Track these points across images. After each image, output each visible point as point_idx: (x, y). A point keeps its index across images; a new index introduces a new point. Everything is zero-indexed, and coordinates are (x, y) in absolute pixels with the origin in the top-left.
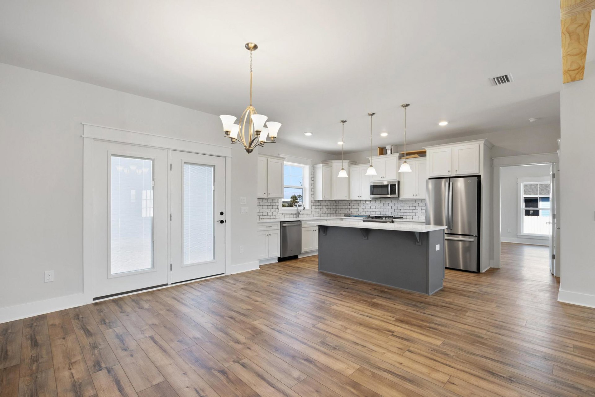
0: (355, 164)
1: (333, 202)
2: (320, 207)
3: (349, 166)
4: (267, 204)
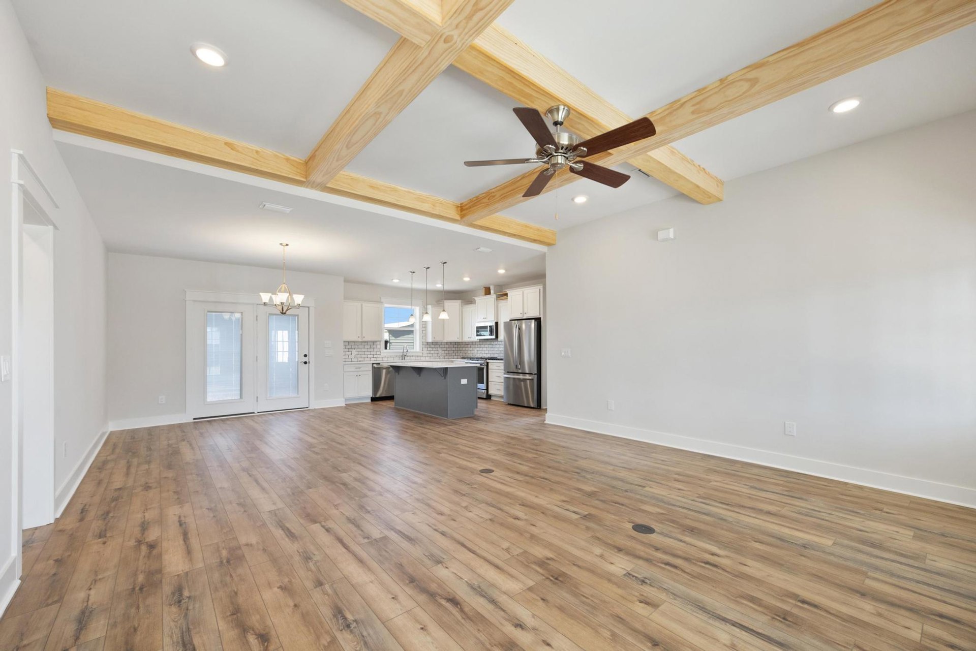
0: (471, 304)
1: (452, 344)
2: (435, 349)
3: (462, 307)
4: (366, 347)
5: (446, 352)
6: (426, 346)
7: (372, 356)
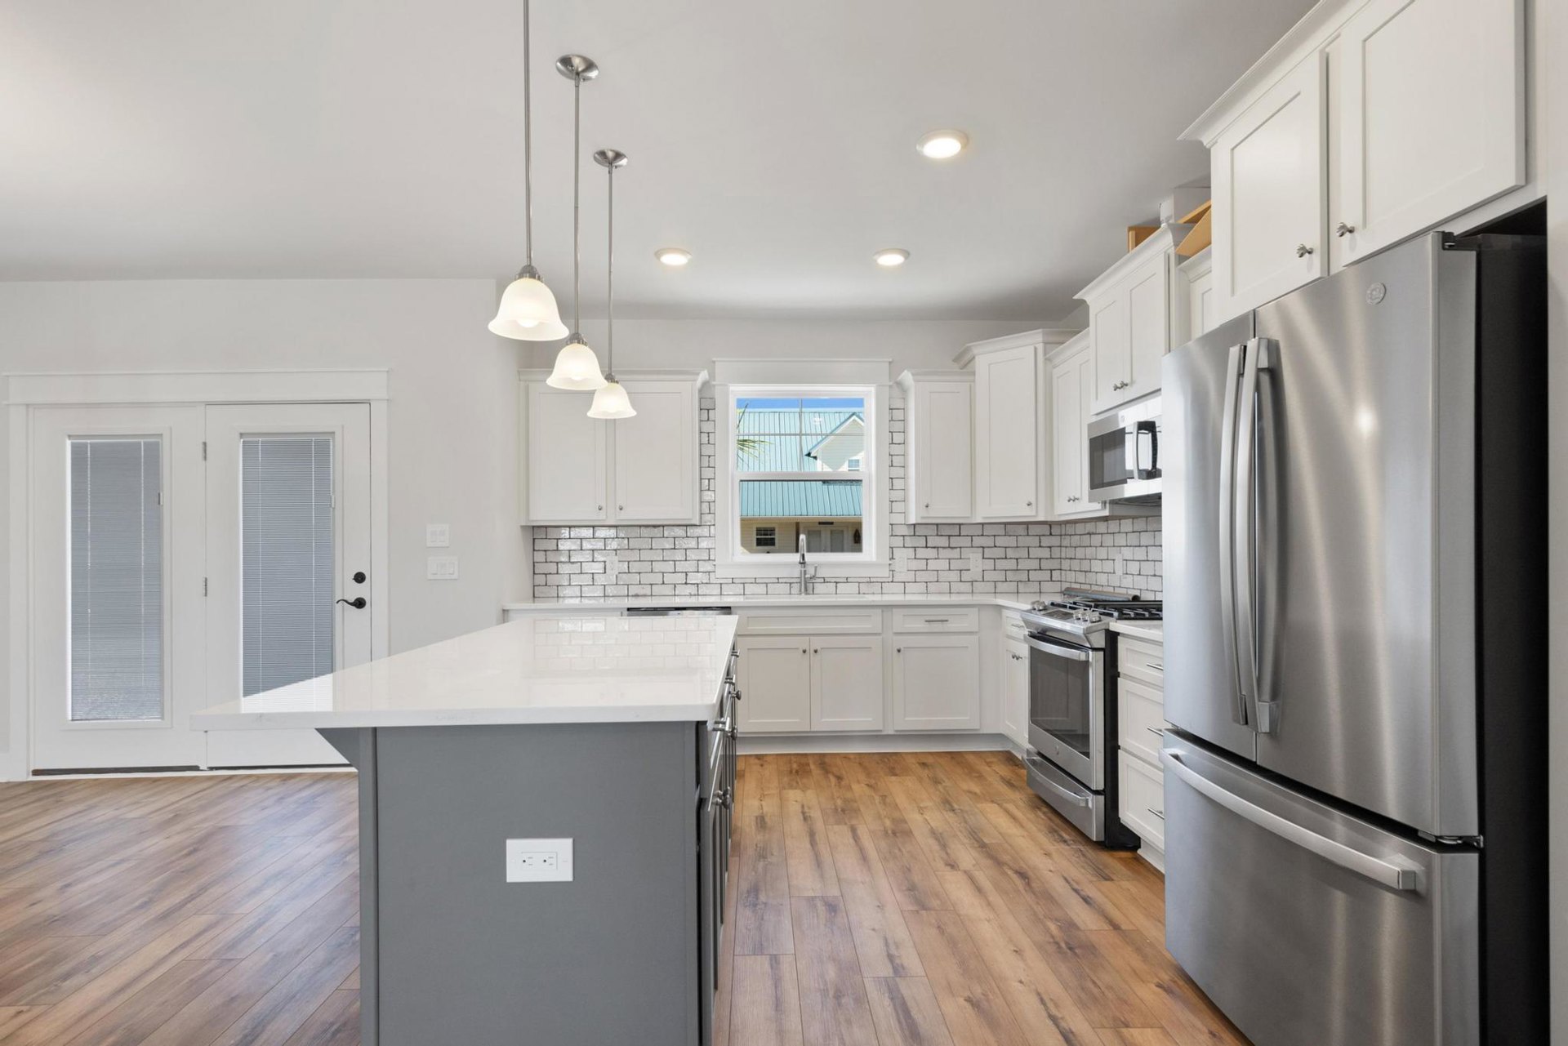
3: (1045, 359)
5: (1001, 564)
6: (909, 542)
7: (680, 578)
